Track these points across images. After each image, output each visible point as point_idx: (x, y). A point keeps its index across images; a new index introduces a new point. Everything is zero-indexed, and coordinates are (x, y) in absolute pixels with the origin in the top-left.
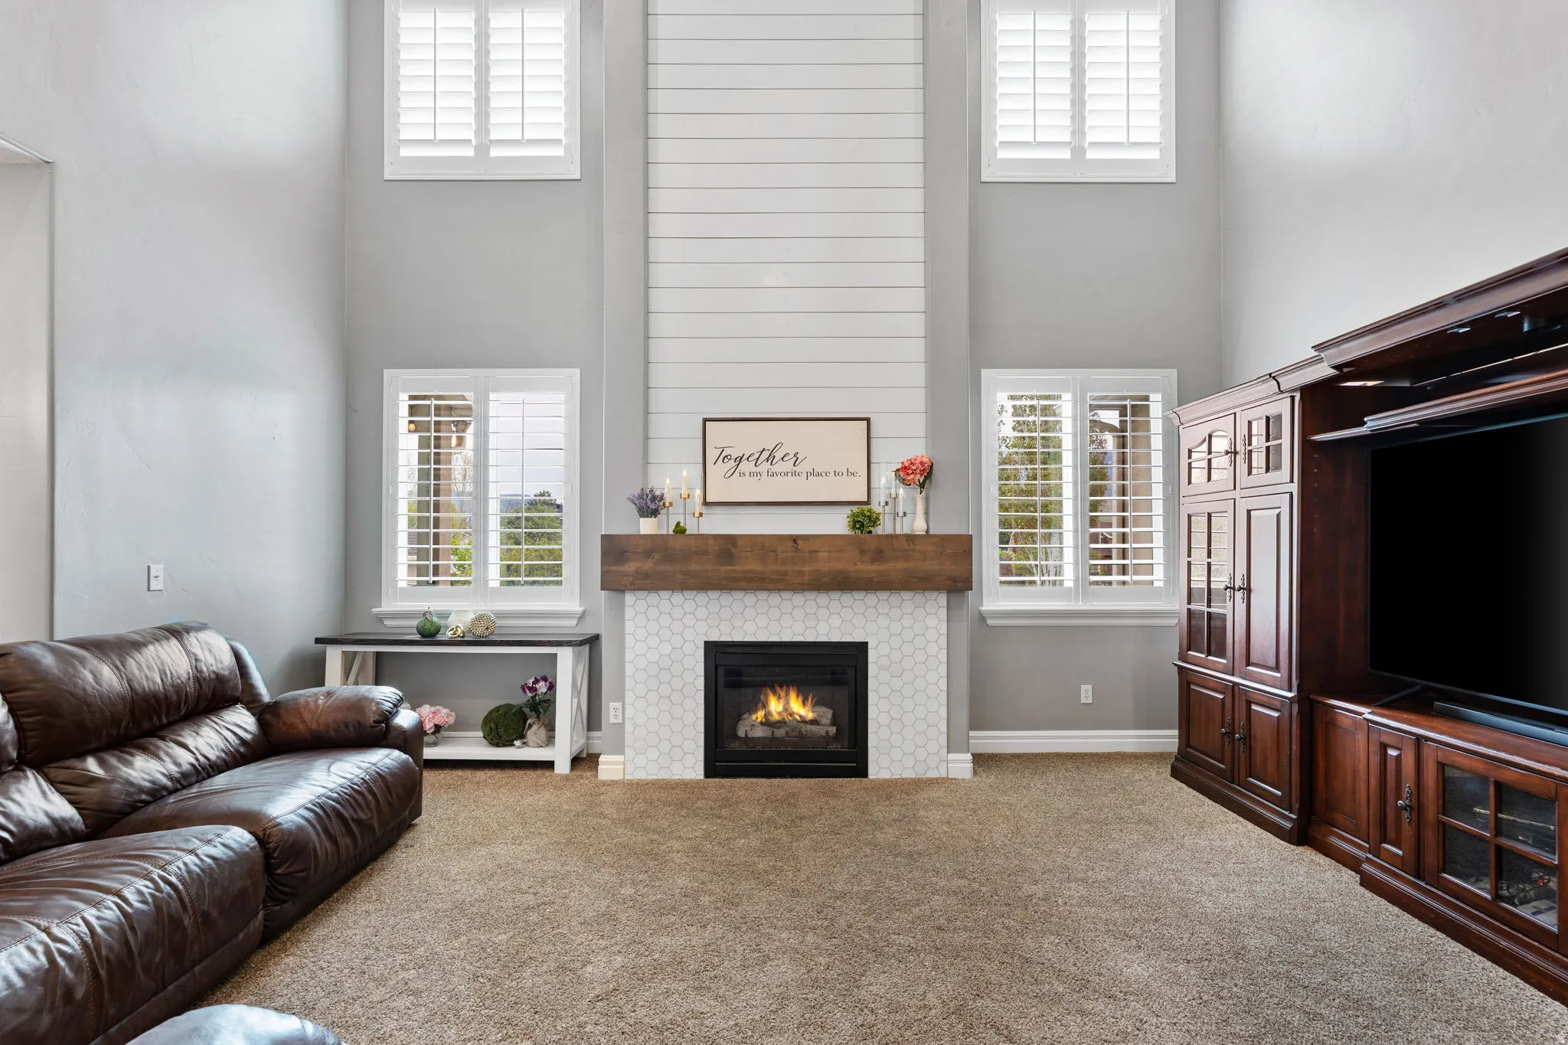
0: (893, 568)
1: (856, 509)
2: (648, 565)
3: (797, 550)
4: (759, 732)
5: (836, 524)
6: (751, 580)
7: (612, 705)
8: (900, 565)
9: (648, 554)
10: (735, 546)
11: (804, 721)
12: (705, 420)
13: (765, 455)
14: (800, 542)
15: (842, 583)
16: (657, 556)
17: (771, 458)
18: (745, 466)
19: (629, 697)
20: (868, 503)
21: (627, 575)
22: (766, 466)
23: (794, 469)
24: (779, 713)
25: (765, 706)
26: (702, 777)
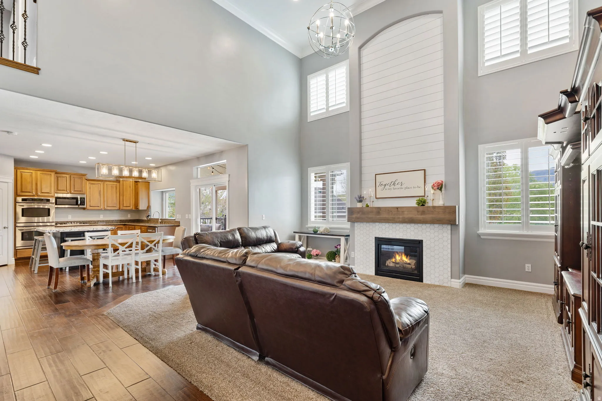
0: (428, 217)
1: (418, 198)
2: (358, 215)
3: (398, 211)
4: (392, 265)
5: (413, 203)
6: (385, 220)
7: (352, 252)
8: (431, 216)
9: (358, 212)
10: (380, 210)
11: (406, 263)
12: (376, 175)
13: (393, 183)
14: (399, 209)
15: (411, 221)
16: (361, 213)
17: (394, 184)
18: (387, 187)
19: (356, 250)
20: (424, 196)
21: (353, 218)
22: (393, 186)
23: (401, 187)
24: (399, 260)
25: (395, 258)
26: (374, 274)
